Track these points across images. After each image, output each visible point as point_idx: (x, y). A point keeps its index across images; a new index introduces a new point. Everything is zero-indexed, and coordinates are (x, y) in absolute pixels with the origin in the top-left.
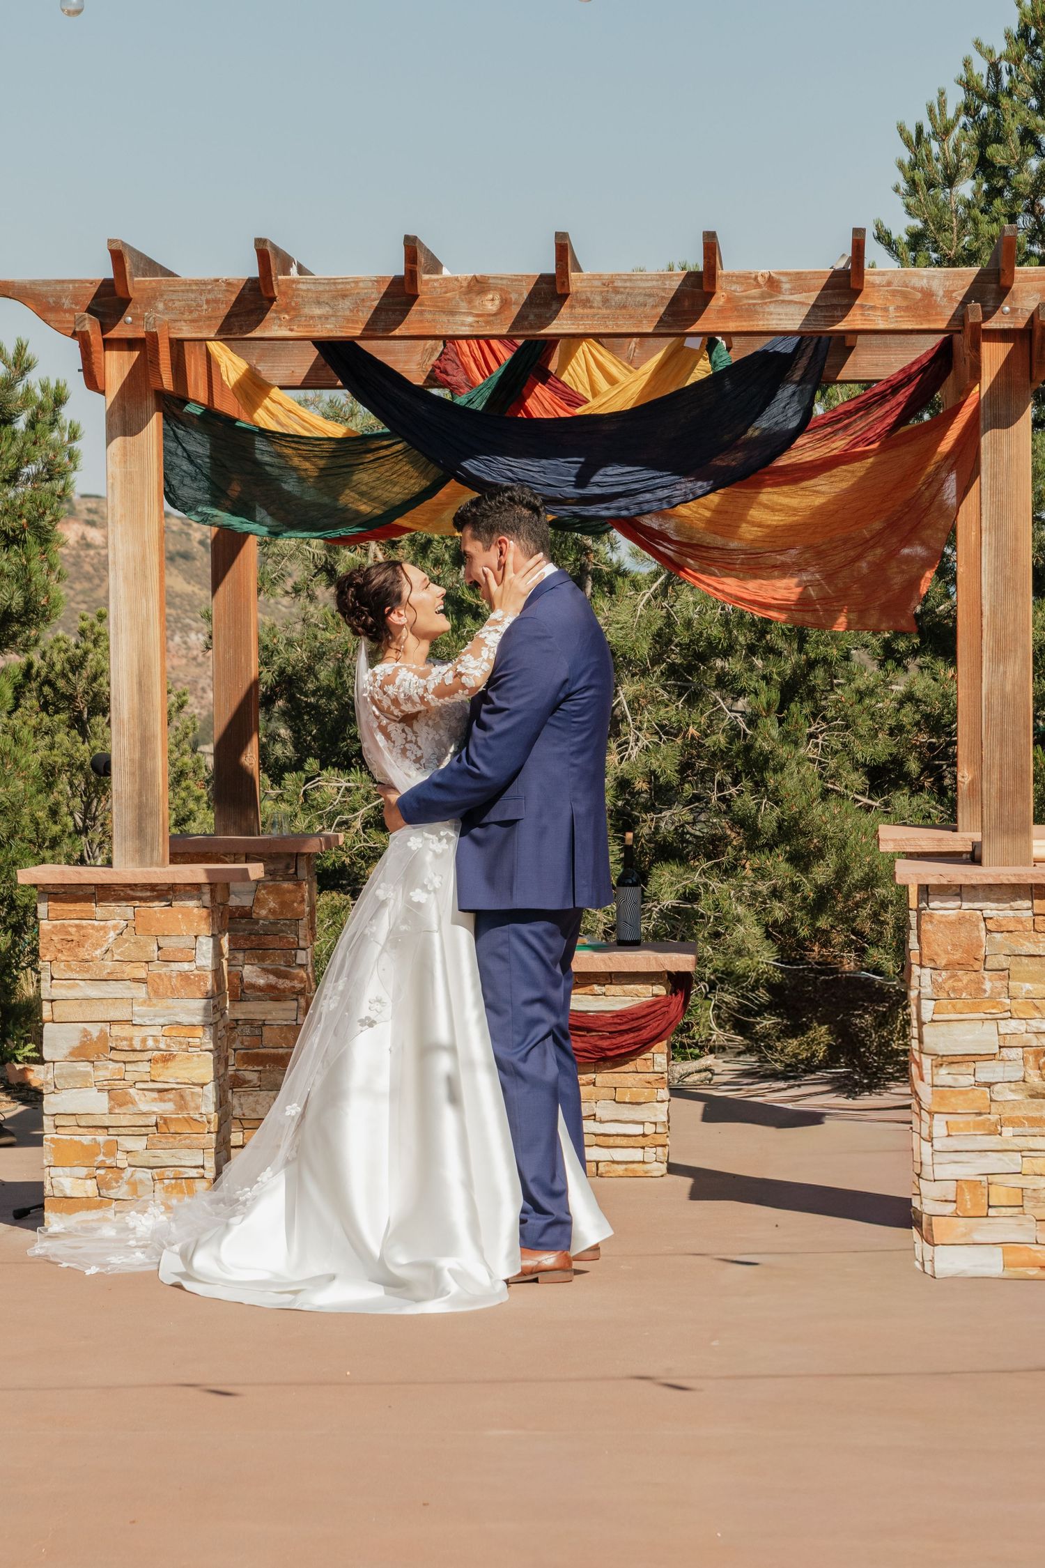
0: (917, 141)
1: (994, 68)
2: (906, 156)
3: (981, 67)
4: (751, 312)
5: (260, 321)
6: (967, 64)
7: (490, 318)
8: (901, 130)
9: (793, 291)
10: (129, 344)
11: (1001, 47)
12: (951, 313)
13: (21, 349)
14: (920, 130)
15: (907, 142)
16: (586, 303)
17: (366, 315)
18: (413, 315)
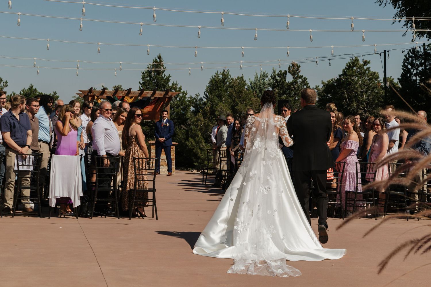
0: (143, 73)
1: (151, 66)
2: (142, 75)
3: (149, 66)
4: (146, 95)
5: (103, 94)
6: (148, 66)
7: (123, 95)
8: (142, 72)
9: (150, 93)
10: (91, 96)
11: (152, 64)
12: (163, 95)
13: (55, 92)
14: (144, 72)
15: (142, 74)
16: (132, 94)
17: (113, 94)
18: (117, 94)
